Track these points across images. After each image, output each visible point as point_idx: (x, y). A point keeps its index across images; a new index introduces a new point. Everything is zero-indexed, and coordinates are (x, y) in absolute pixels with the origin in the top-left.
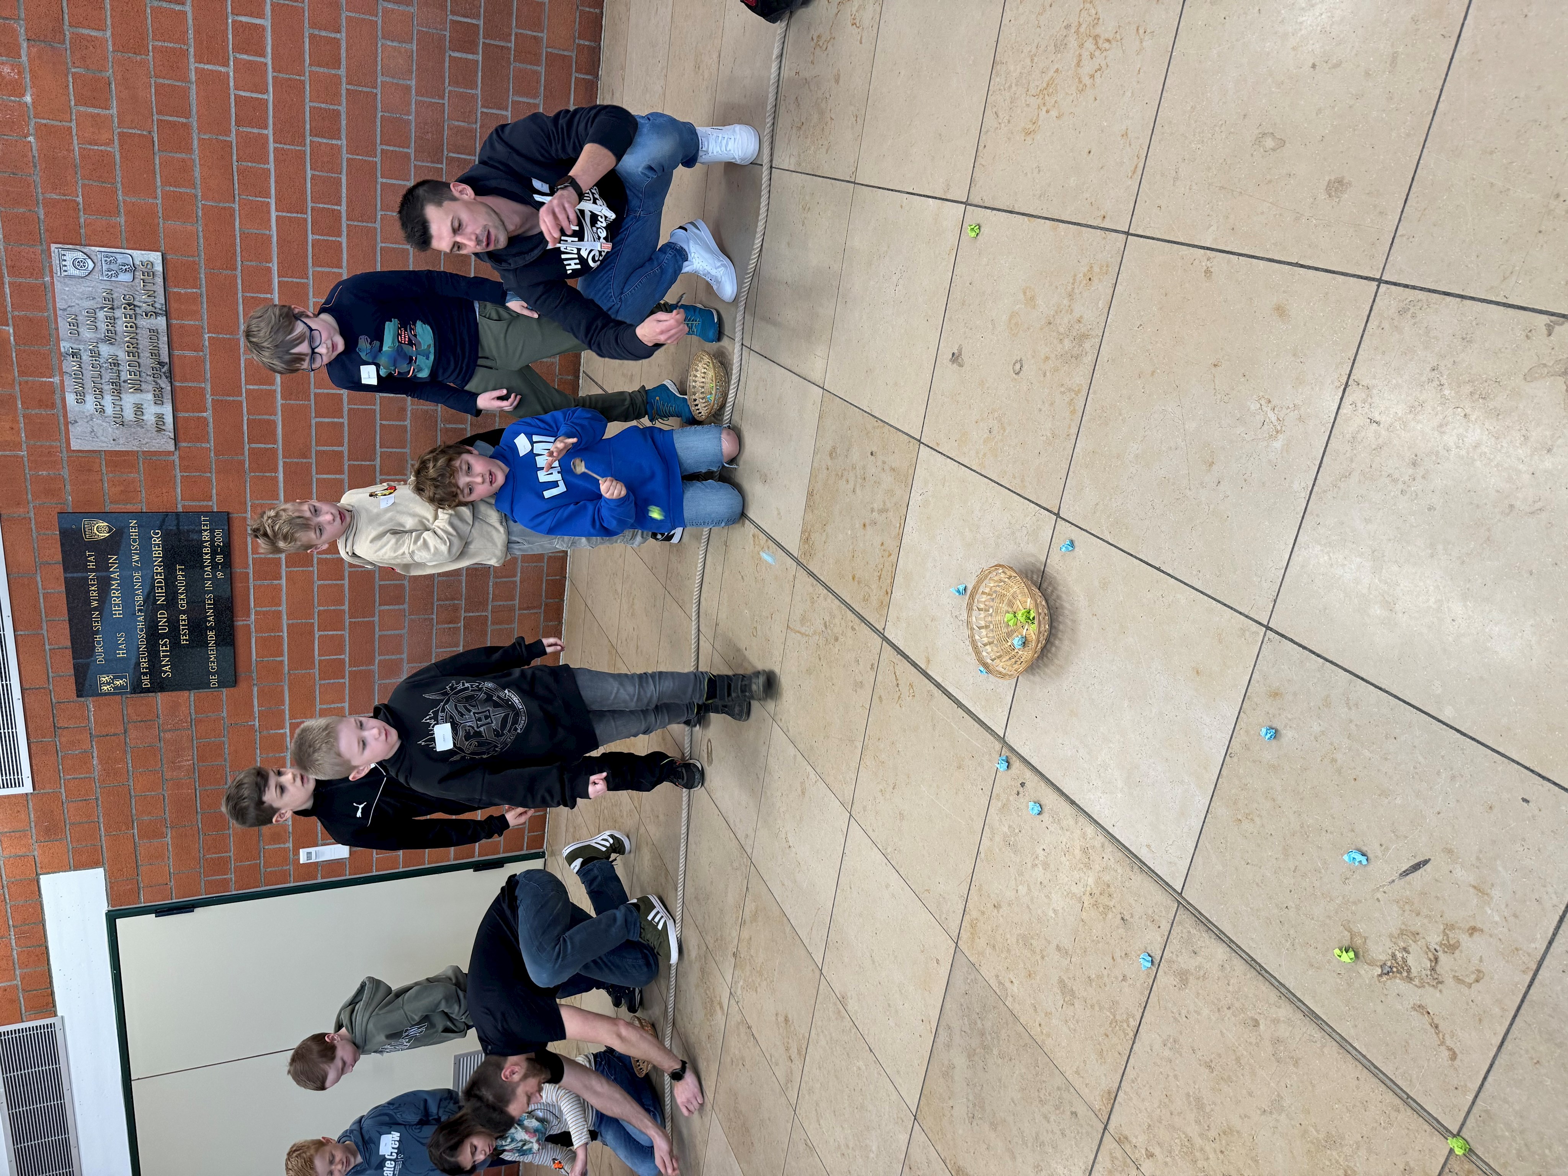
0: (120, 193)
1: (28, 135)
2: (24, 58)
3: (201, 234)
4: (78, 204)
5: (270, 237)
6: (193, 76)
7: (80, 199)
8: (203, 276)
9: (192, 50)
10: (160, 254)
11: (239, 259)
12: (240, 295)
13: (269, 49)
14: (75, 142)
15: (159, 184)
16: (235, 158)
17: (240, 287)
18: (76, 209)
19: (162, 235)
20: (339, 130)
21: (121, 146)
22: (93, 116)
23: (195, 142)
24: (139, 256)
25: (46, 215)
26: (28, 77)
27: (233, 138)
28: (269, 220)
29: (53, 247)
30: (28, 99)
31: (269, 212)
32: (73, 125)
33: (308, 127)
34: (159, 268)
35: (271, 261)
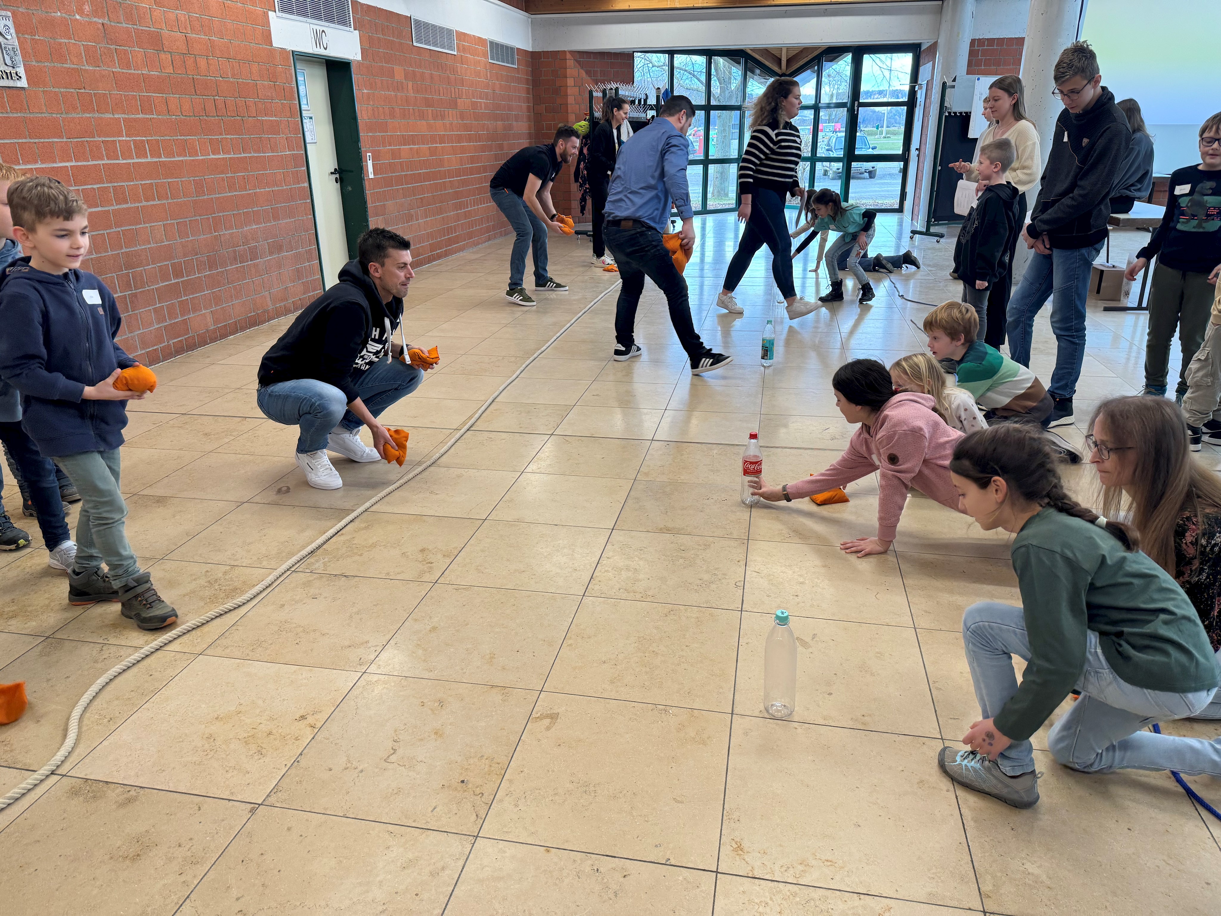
0: (49, 64)
1: (60, 12)
2: (95, 19)
3: (43, 115)
4: (35, 36)
5: (55, 162)
6: (116, 116)
7: (37, 37)
8: (19, 115)
9: (127, 116)
10: (26, 86)
11: (37, 141)
12: (16, 141)
13: (140, 160)
14: (66, 41)
15: (62, 90)
16: (88, 139)
17: (20, 141)
18: (32, 34)
19: (34, 89)
20: (120, 204)
21: (73, 69)
22: (81, 54)
23: (88, 115)
24: (21, 71)
25: (22, 13)
26: (87, 20)
27: (97, 139)
28: (64, 162)
29: (9, 14)
30: (78, 17)
31: (68, 161)
32: (73, 41)
33: (116, 184)
34: (19, 84)
35: (43, 163)
